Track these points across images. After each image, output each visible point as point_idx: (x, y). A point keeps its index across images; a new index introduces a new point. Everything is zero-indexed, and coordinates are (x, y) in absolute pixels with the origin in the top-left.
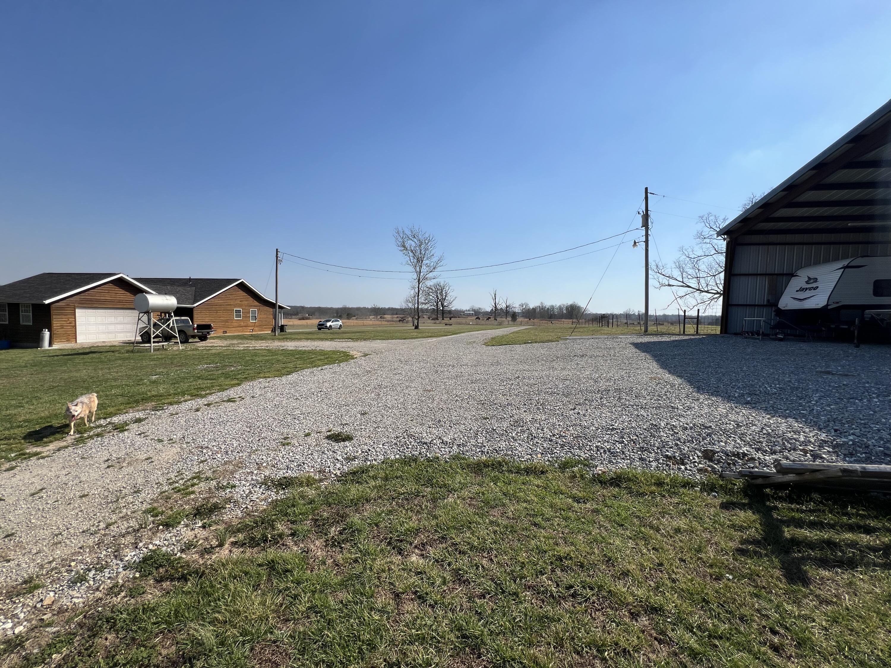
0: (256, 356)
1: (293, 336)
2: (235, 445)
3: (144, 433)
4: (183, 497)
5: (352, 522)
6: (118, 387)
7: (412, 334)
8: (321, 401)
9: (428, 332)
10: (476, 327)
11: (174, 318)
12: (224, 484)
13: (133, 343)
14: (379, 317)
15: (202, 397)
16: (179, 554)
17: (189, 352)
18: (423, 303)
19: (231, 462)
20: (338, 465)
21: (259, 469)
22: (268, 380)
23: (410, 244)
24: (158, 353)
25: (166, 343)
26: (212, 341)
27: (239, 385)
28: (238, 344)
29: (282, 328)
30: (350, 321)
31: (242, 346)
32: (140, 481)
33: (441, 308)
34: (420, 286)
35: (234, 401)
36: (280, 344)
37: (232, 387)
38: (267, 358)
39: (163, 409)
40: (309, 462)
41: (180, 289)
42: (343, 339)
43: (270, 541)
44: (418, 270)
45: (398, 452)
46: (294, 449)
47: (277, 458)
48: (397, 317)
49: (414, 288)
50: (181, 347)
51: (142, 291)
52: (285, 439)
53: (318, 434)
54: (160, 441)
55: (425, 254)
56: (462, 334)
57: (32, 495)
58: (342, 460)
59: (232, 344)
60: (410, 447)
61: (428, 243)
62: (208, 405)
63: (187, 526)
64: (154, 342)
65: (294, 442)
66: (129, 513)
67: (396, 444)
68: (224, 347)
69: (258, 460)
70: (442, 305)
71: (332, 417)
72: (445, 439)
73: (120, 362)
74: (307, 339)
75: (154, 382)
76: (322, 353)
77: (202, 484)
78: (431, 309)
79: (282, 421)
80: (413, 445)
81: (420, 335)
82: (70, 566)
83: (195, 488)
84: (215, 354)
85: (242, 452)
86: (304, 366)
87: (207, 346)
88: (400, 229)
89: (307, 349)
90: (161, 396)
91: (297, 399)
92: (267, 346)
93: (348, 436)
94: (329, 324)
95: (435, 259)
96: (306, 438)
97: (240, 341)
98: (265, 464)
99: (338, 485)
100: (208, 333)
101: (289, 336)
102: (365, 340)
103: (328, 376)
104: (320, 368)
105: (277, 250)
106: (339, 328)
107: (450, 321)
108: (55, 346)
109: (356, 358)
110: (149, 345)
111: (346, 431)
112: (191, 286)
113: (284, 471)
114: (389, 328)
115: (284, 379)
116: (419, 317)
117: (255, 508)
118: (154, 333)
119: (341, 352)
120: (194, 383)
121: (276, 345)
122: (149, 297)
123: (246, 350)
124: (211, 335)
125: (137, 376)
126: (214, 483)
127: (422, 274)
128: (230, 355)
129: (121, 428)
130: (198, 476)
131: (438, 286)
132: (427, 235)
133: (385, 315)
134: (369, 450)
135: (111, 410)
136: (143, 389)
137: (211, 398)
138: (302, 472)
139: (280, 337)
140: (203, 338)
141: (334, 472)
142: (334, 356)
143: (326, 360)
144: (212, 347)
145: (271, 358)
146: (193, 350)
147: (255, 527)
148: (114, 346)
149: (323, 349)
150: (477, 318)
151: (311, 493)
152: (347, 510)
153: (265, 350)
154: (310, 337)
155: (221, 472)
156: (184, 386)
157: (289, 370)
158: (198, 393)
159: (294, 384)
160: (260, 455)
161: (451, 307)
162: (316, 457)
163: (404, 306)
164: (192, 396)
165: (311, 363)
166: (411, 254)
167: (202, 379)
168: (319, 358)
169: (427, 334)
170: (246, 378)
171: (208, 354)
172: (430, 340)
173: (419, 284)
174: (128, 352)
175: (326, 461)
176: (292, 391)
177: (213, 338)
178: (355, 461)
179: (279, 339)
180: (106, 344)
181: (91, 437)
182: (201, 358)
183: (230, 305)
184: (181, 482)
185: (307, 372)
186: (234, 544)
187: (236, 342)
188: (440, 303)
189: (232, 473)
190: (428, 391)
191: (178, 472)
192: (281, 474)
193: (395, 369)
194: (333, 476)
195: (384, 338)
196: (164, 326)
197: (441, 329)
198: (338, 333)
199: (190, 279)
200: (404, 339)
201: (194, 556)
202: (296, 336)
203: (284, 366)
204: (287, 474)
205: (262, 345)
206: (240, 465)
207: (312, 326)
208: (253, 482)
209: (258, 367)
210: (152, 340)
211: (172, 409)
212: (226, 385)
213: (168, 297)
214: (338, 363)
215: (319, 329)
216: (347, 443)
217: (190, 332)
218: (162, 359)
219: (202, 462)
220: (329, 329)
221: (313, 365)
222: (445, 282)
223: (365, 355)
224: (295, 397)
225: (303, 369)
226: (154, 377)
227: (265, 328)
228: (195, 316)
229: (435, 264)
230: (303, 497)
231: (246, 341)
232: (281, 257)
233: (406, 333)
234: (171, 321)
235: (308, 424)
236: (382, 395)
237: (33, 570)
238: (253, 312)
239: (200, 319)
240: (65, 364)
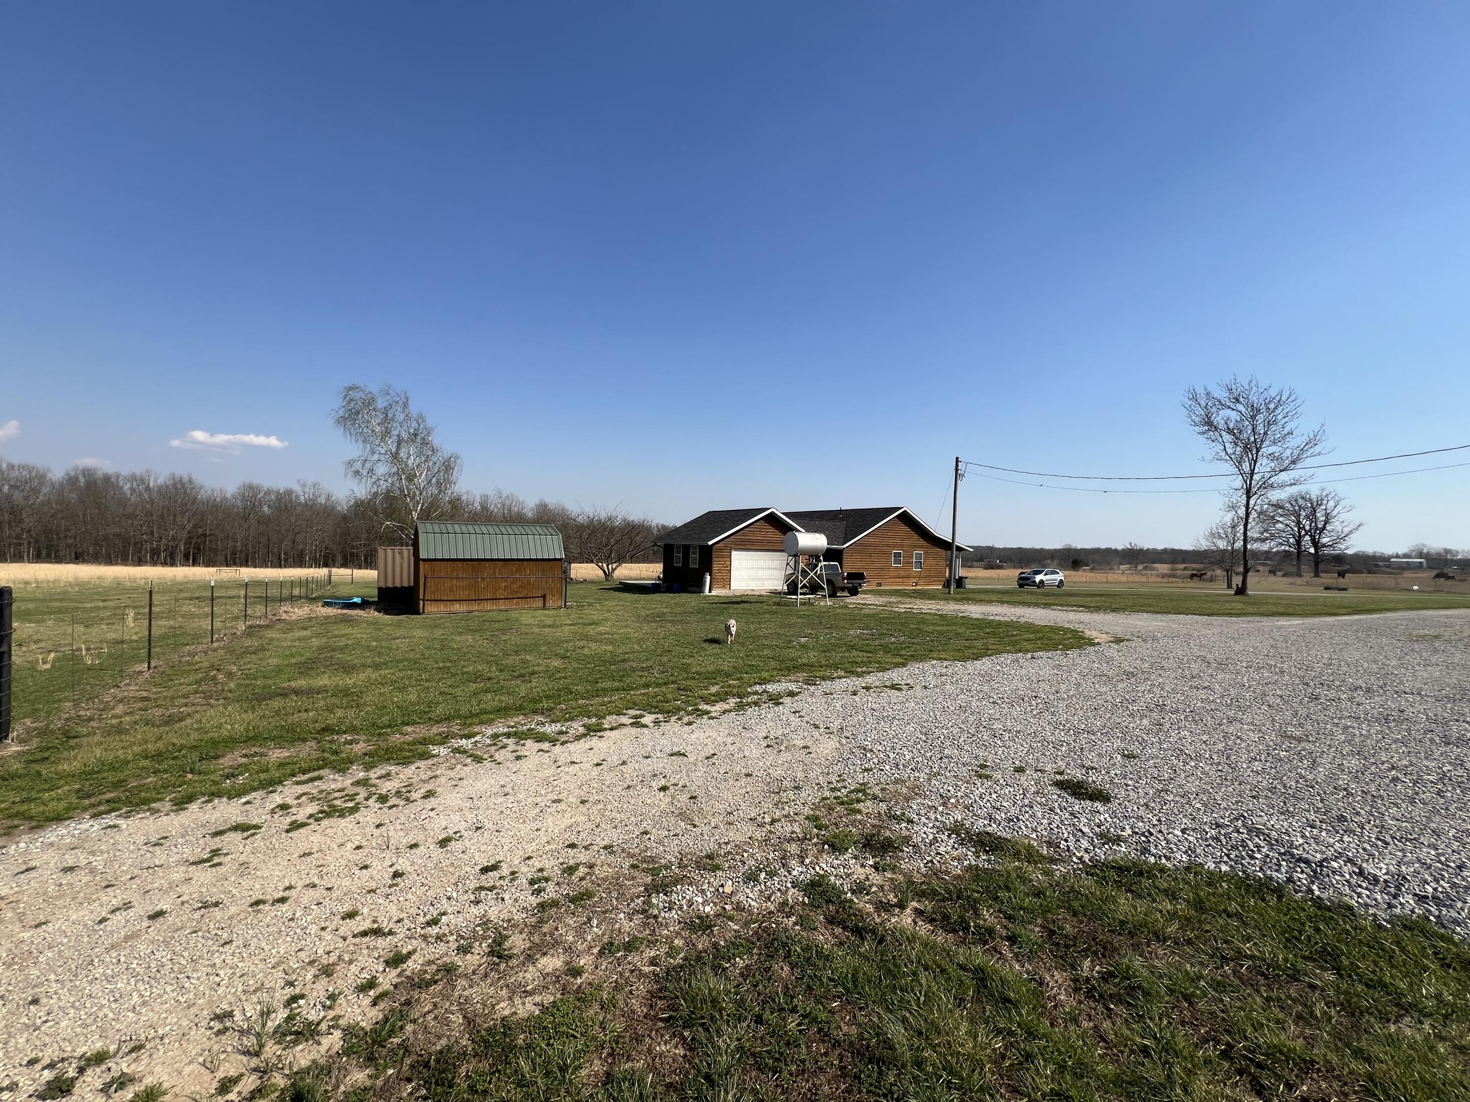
0: (924, 623)
1: (978, 596)
2: (907, 757)
3: (799, 712)
4: (849, 814)
5: (1128, 968)
6: (769, 647)
7: (1228, 606)
8: (1038, 714)
9: (1275, 604)
10: (1435, 597)
11: (823, 563)
12: (898, 813)
13: (780, 593)
14: (1140, 567)
15: (860, 675)
16: (849, 895)
17: (838, 611)
18: (1257, 540)
19: (904, 782)
20: (1085, 843)
21: (944, 804)
22: (945, 663)
23: (1222, 417)
24: (804, 608)
25: (813, 596)
26: (863, 596)
27: (904, 665)
28: (898, 603)
29: (960, 582)
30: (1079, 573)
31: (903, 606)
32: (800, 775)
33: (1312, 550)
34: (1252, 502)
35: (900, 690)
36: (957, 607)
37: (895, 667)
38: (940, 628)
39: (815, 684)
40: (1027, 820)
41: (829, 524)
42: (1067, 605)
43: (973, 933)
44: (1246, 467)
45: (1225, 859)
46: (998, 788)
47: (972, 796)
48: (1185, 569)
49: (1233, 507)
50: (829, 603)
51: (792, 529)
52: (983, 766)
53: (1039, 774)
54: (817, 727)
55: (1265, 433)
56: (1390, 615)
57: (707, 758)
58: (1091, 835)
59: (890, 603)
60: (1258, 856)
61: (1276, 408)
62: (867, 688)
63: (856, 857)
64: (801, 594)
65: (998, 775)
66: (792, 813)
67: (1218, 839)
68: (880, 606)
69: (942, 790)
70: (1315, 543)
71: (1064, 749)
72: (1369, 868)
73: (767, 616)
74: (1003, 602)
75: (803, 646)
76: (1030, 628)
77: (869, 803)
78: (1278, 552)
79: (974, 735)
80: (1267, 856)
81: (1251, 609)
82: (743, 856)
83: (860, 806)
84: (869, 615)
85: (918, 772)
86: (1001, 648)
87: (859, 604)
88: (1200, 391)
89: (1002, 619)
90: (812, 666)
91: (994, 703)
92: (939, 610)
93: (1100, 791)
94: (1038, 578)
95: (1294, 442)
96: (1017, 775)
97: (900, 599)
98: (953, 801)
99: (1089, 882)
100: (860, 585)
101: (971, 596)
102: (1114, 610)
103: (1047, 672)
104: (1029, 655)
105: (957, 458)
106: (1058, 586)
107: (1341, 580)
108: (714, 593)
109: (1099, 644)
110: (795, 597)
111: (1094, 782)
112: (841, 519)
113: (986, 822)
114: (1166, 589)
115: (969, 664)
116: (1246, 570)
117: (944, 868)
118: (802, 581)
119: (1066, 630)
120: (847, 654)
121: (951, 608)
122: (797, 534)
123: (909, 613)
124: (864, 588)
125: (786, 636)
126: (883, 806)
127: (1256, 477)
128: (889, 618)
129: (776, 700)
130: (862, 789)
131: (1301, 502)
132: (1273, 392)
133: (1154, 563)
134: (1151, 834)
135: (765, 675)
136: (793, 653)
137: (870, 679)
138: (1015, 833)
139: (958, 596)
140: (854, 592)
141: (1078, 854)
142: (1054, 636)
143: (1039, 642)
144: (864, 604)
145: (946, 628)
146: (843, 607)
147: (947, 899)
148: (762, 596)
149: (1031, 621)
150: (1438, 576)
151: (1037, 877)
152: (1116, 940)
153: (936, 614)
154: (1005, 599)
155: (891, 792)
156: (836, 657)
157: (975, 651)
158: (853, 669)
159: (987, 677)
160: (944, 783)
161: (1343, 547)
162: (1039, 815)
163: (1204, 545)
164: (846, 672)
165: (1013, 644)
166: (1227, 437)
167: (857, 650)
168: (1026, 636)
169: (1274, 609)
170: (912, 656)
171: (860, 615)
172: (1283, 622)
173: (1249, 498)
174: (775, 604)
175: (1058, 827)
176: (986, 688)
177: (865, 592)
178: (1119, 845)
179: (956, 600)
180: (755, 593)
181: (749, 704)
182: (855, 618)
183: (888, 545)
184: (843, 790)
185: (1007, 658)
186: (919, 912)
187: (895, 600)
188: (1307, 538)
189: (907, 799)
190: (1294, 738)
191: (839, 776)
192: (980, 825)
193: (1193, 677)
194: (1075, 859)
195: (1156, 609)
196: (812, 574)
197: (1313, 598)
198: (1058, 595)
199: (841, 511)
200: (1208, 615)
201: (868, 906)
202: (984, 597)
203: (967, 643)
204: (991, 829)
205: (930, 607)
206: (916, 791)
207: (1008, 578)
208: (937, 824)
209: (929, 641)
210: (799, 591)
211: (827, 685)
212: (887, 663)
213: (817, 535)
214: (1061, 650)
215: (1021, 586)
216: (1098, 805)
217: (839, 583)
218: (809, 616)
219: (866, 770)
220: (1039, 587)
221: (1018, 647)
222: (1323, 490)
223: (1118, 641)
224: (991, 700)
225: (1000, 653)
226: (803, 640)
227: (934, 581)
228: (845, 560)
229: (1296, 453)
230: (1024, 880)
231: (908, 600)
232: (963, 469)
233: (1212, 602)
234: (819, 568)
235: (1020, 751)
236: (1168, 725)
237: (713, 846)
238: (919, 556)
239: (850, 566)
240: (722, 613)
